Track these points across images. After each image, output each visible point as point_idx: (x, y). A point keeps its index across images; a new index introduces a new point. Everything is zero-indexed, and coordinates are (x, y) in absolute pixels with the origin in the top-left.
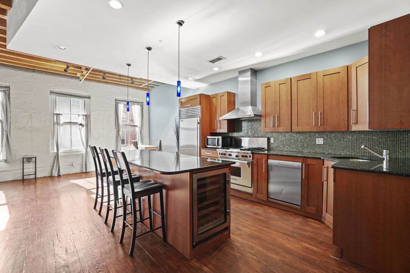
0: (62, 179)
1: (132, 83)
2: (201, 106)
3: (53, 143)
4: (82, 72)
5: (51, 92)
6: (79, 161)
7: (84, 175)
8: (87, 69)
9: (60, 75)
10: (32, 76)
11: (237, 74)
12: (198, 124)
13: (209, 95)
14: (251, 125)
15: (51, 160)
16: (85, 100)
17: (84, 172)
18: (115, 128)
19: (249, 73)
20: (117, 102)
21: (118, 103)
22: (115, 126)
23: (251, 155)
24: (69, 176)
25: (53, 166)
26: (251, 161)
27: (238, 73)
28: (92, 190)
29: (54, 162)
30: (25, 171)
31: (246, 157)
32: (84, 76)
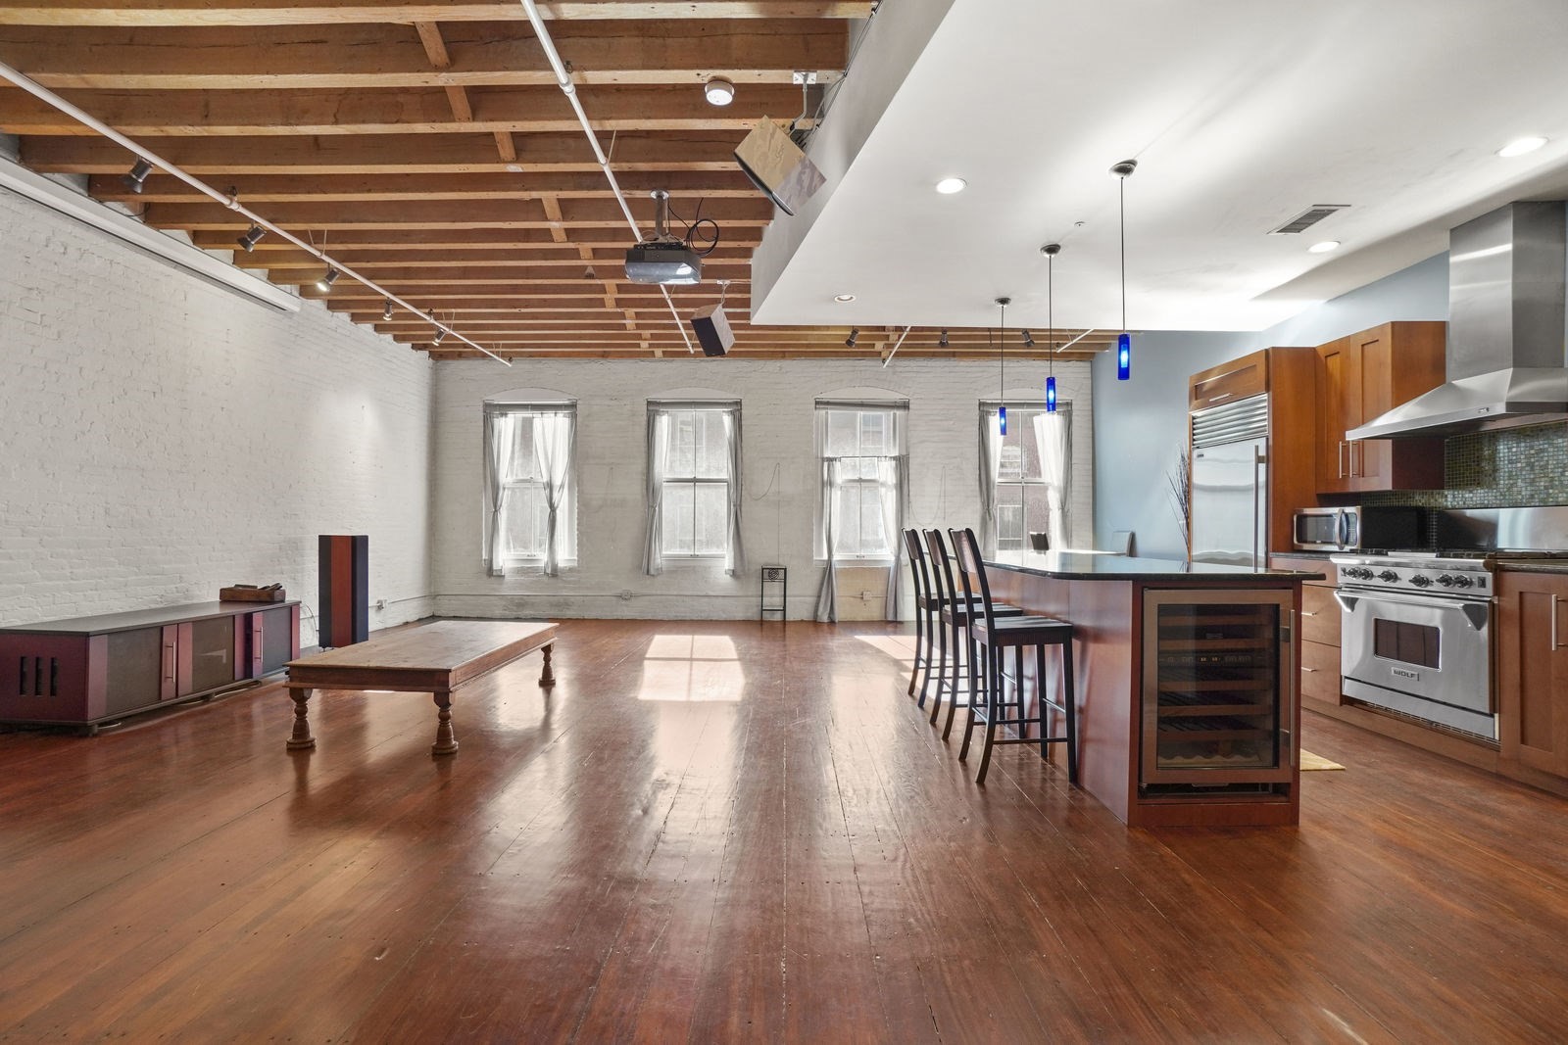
0: (837, 629)
1: (1028, 345)
2: (1271, 393)
3: (820, 534)
4: (887, 337)
5: (817, 403)
6: (878, 587)
7: (890, 628)
8: (899, 329)
9: (836, 354)
10: (781, 368)
11: (1445, 239)
12: (1260, 465)
13: (1314, 348)
14: (1532, 452)
15: (816, 578)
16: (895, 414)
17: (889, 619)
18: (978, 493)
19: (1508, 227)
20: (984, 409)
21: (988, 413)
22: (978, 488)
23: (1489, 576)
24: (853, 625)
25: (819, 597)
26: (1490, 601)
27: (1447, 236)
28: (905, 663)
29: (822, 584)
30: (766, 600)
31: (1464, 583)
32: (891, 346)
